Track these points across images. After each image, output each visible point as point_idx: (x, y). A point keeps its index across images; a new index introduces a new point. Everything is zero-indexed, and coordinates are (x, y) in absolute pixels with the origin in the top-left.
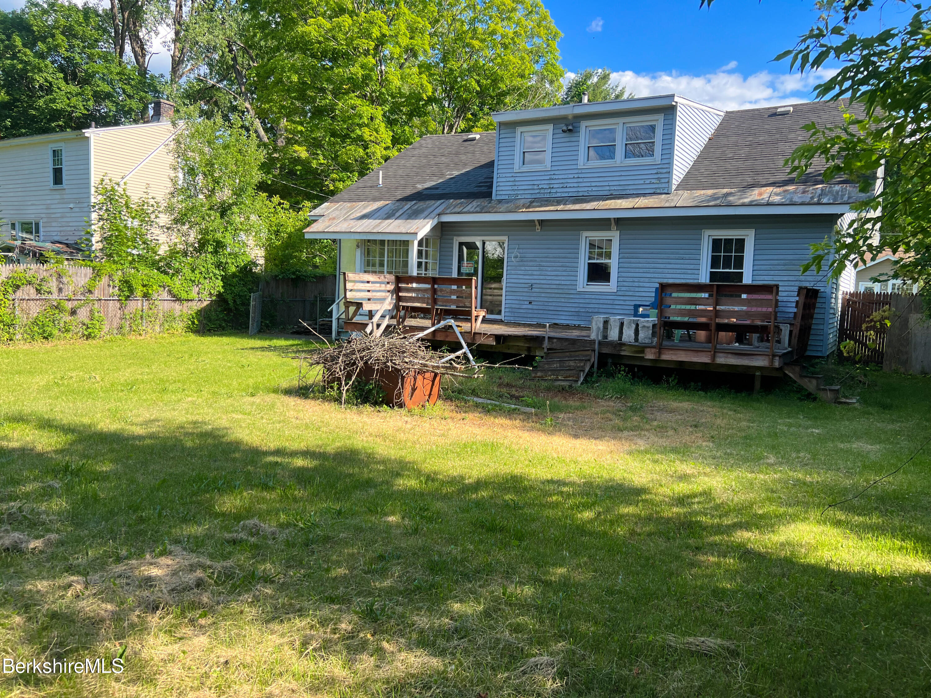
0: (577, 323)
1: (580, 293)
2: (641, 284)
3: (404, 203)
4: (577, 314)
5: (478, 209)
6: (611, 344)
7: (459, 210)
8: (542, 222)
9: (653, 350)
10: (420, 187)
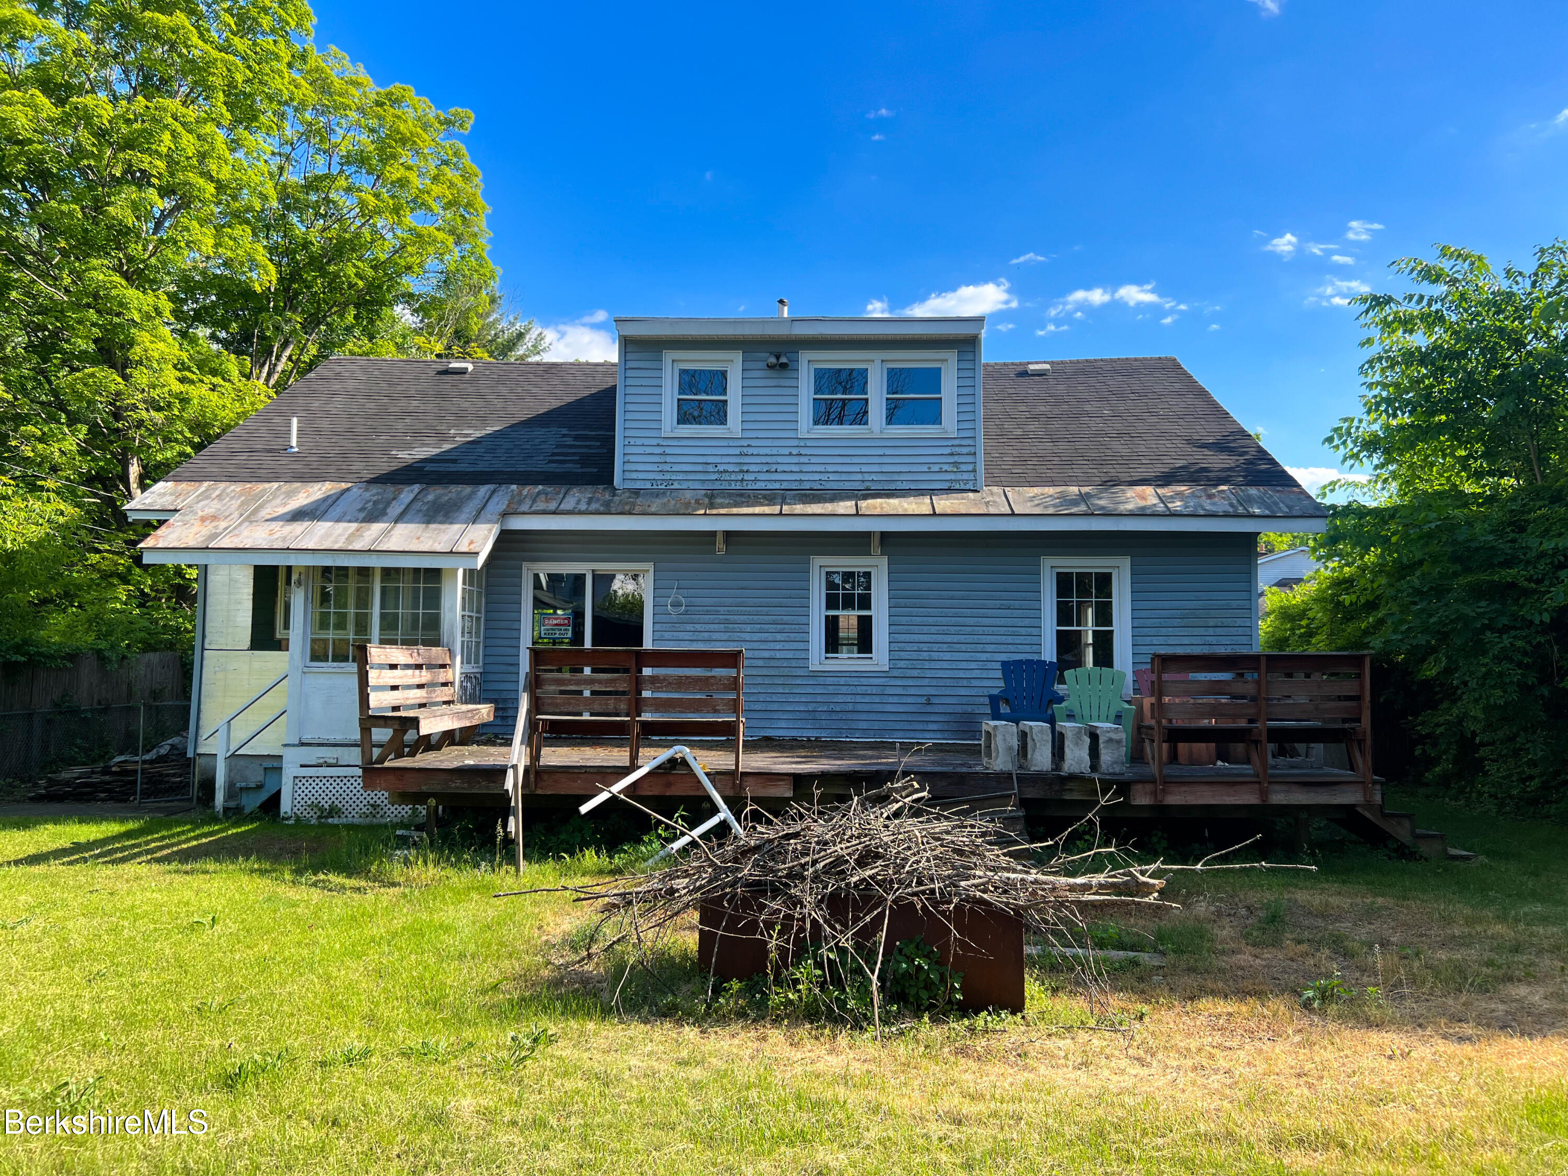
0: (813, 734)
1: (815, 674)
2: (935, 655)
3: (390, 489)
4: (812, 715)
5: (594, 506)
6: (1039, 778)
7: (552, 506)
8: (729, 535)
9: (1149, 787)
10: (406, 456)
